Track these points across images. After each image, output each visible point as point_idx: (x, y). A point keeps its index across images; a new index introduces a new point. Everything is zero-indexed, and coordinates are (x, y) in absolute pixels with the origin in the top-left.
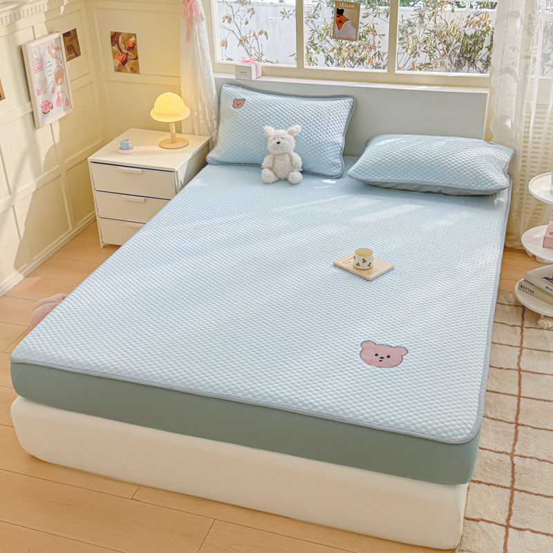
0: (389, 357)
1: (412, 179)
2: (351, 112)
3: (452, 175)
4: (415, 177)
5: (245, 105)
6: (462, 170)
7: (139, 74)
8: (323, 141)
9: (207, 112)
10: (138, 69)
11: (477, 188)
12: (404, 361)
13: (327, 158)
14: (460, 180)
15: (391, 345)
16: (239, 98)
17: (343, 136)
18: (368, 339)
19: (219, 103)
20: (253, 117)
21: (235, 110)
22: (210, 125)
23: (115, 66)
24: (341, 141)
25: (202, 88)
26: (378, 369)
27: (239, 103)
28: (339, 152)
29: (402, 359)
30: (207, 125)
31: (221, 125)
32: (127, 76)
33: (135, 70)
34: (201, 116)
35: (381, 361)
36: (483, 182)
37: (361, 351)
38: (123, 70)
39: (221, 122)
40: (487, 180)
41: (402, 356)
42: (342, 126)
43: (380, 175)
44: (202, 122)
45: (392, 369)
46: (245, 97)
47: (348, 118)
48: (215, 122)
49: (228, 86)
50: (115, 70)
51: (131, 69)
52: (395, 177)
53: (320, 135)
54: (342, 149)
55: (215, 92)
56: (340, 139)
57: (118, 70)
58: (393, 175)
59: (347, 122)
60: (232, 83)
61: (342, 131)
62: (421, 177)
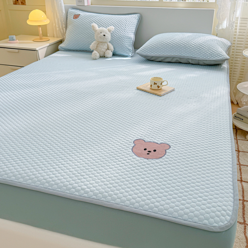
0: (155, 151)
1: (173, 54)
2: (138, 21)
3: (196, 52)
4: (175, 53)
5: (79, 17)
6: (203, 49)
7: (26, 5)
8: (122, 36)
9: (60, 23)
10: (25, 2)
11: (211, 59)
12: (167, 154)
13: (124, 45)
14: (201, 55)
15: (157, 142)
16: (77, 14)
17: (134, 34)
18: (140, 138)
19: (67, 18)
20: (83, 23)
21: (74, 20)
22: (62, 30)
23: (13, 1)
24: (133, 37)
25: (57, 9)
26: (146, 160)
27: (76, 17)
28: (132, 43)
29: (166, 152)
30: (61, 31)
31: (67, 30)
32: (19, 7)
33: (23, 3)
34: (57, 26)
35: (148, 154)
36: (215, 55)
37: (133, 147)
38: (17, 4)
39: (68, 28)
40: (217, 54)
41: (166, 150)
42: (133, 29)
43: (154, 52)
44: (58, 29)
45: (157, 161)
46: (80, 13)
47: (137, 25)
48: (64, 29)
49: (72, 9)
50: (14, 4)
51: (22, 3)
52: (163, 53)
53: (121, 32)
54: (133, 41)
55: (64, 12)
56: (132, 36)
57: (15, 4)
58: (162, 52)
59: (136, 27)
60: (74, 8)
61: (134, 32)
62: (178, 53)
